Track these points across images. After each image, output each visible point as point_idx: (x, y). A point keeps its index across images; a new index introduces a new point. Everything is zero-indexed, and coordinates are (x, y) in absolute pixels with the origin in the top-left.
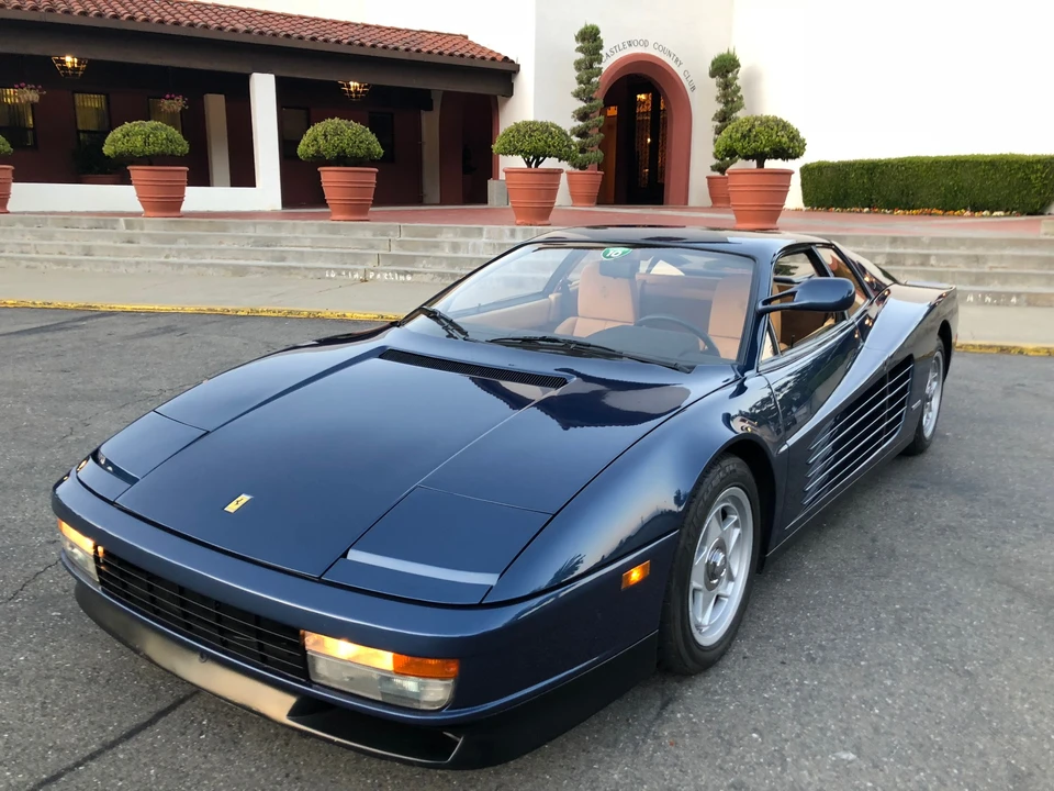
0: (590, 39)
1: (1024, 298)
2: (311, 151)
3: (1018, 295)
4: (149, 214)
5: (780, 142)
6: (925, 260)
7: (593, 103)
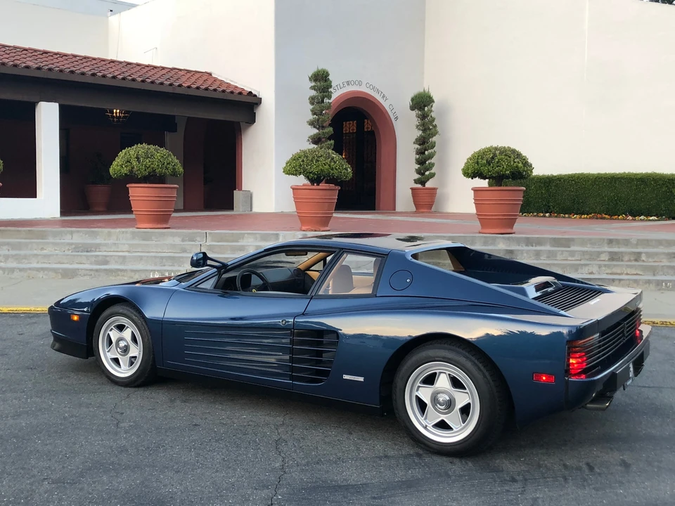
0: (321, 80)
2: (125, 170)
5: (517, 167)
6: (637, 257)
7: (325, 131)
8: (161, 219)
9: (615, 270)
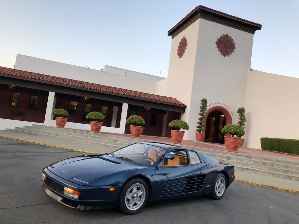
0: (204, 102)
1: (296, 178)
2: (129, 121)
3: (295, 177)
4: (92, 131)
5: (237, 131)
6: (272, 165)
7: (204, 117)
8: (137, 136)
9: (261, 168)
